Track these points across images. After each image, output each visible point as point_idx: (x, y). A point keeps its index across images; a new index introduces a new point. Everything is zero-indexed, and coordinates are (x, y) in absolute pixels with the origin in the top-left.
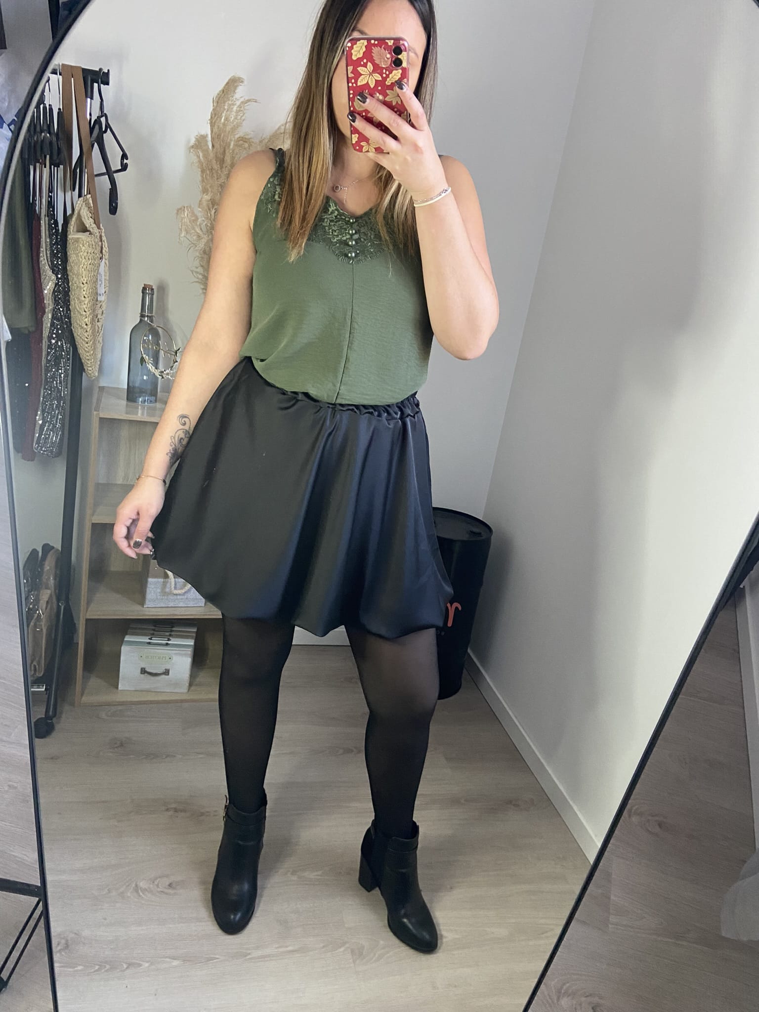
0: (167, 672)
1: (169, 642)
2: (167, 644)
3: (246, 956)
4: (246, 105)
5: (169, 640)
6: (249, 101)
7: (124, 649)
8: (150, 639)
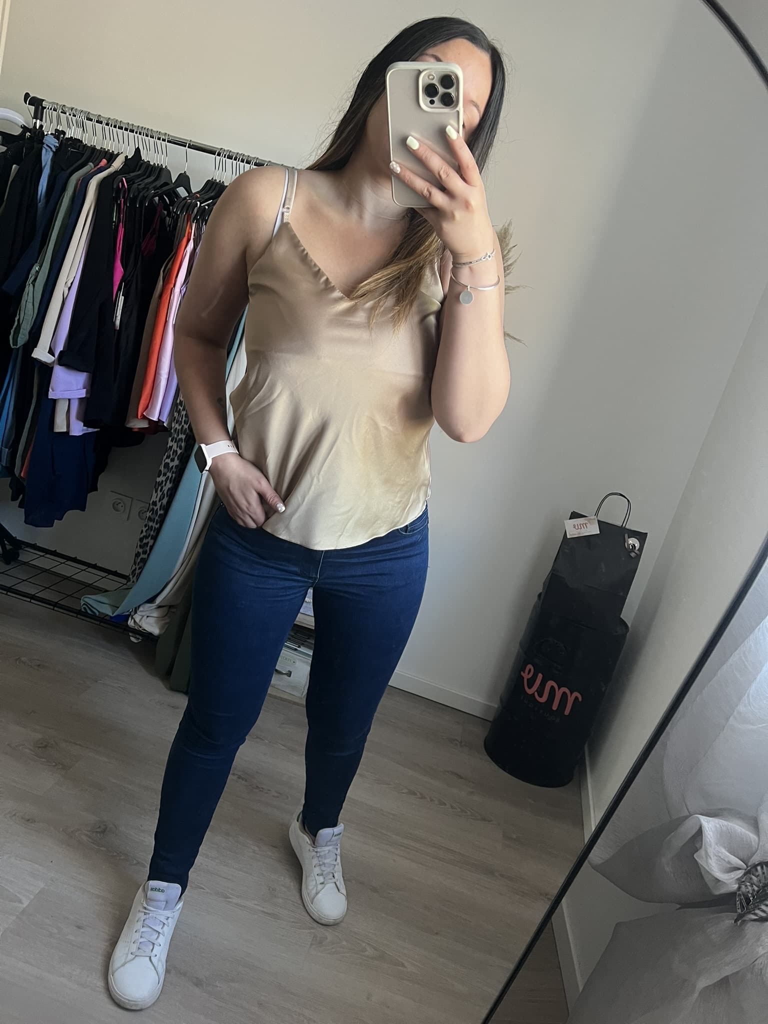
0: (289, 674)
1: (298, 649)
2: (296, 650)
3: (227, 898)
5: (299, 647)
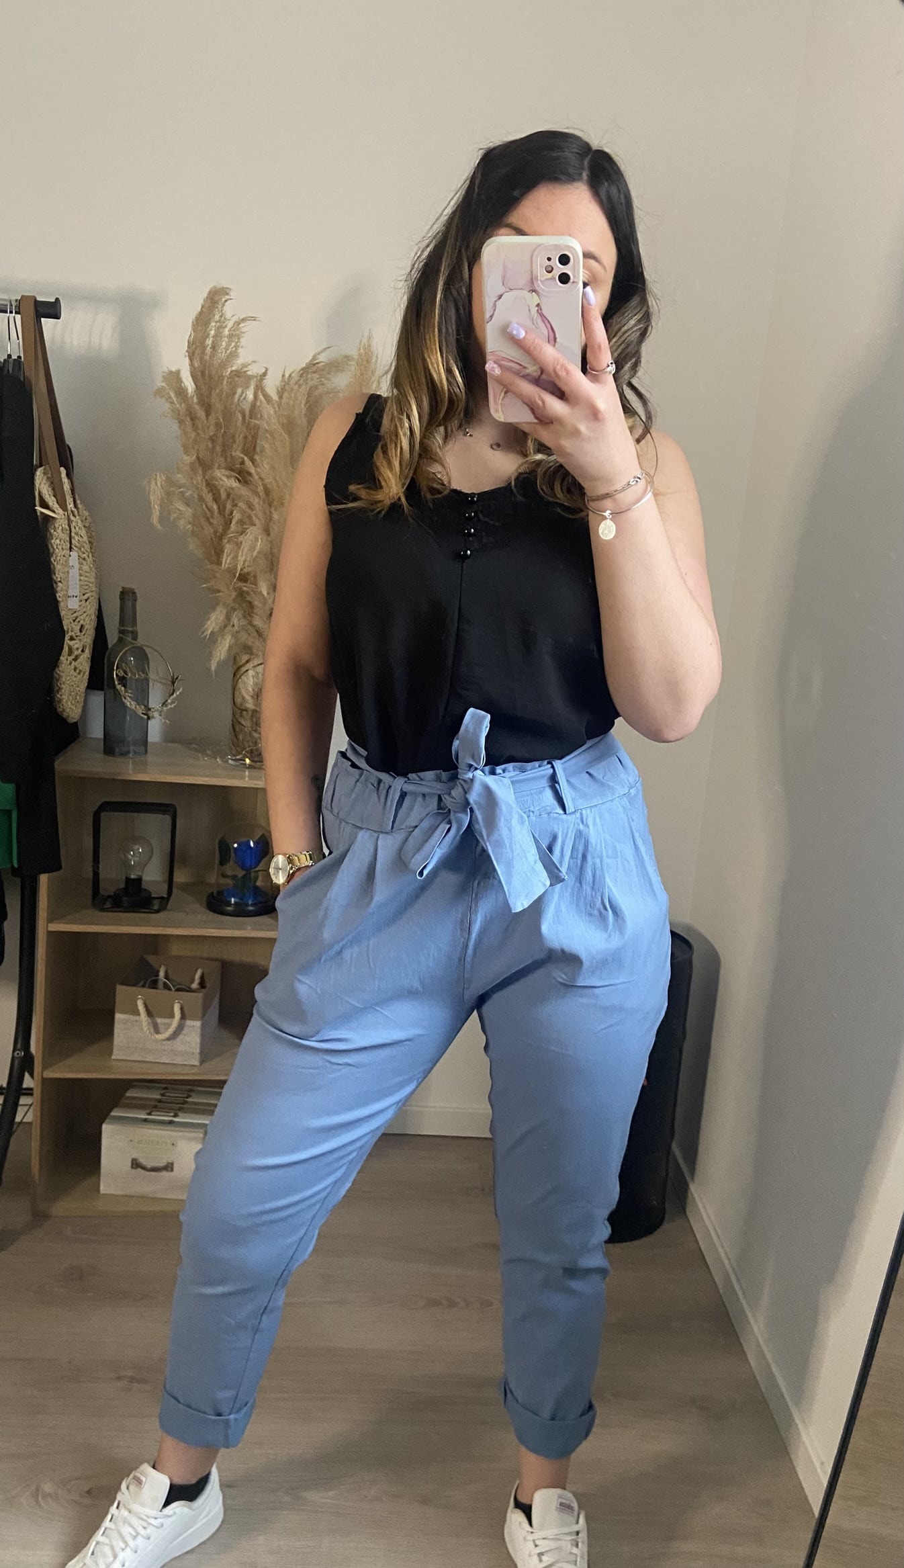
0: (170, 1166)
2: (171, 1122)
4: (241, 326)
5: (175, 1116)
6: (244, 320)
7: (106, 1128)
8: (149, 1114)
